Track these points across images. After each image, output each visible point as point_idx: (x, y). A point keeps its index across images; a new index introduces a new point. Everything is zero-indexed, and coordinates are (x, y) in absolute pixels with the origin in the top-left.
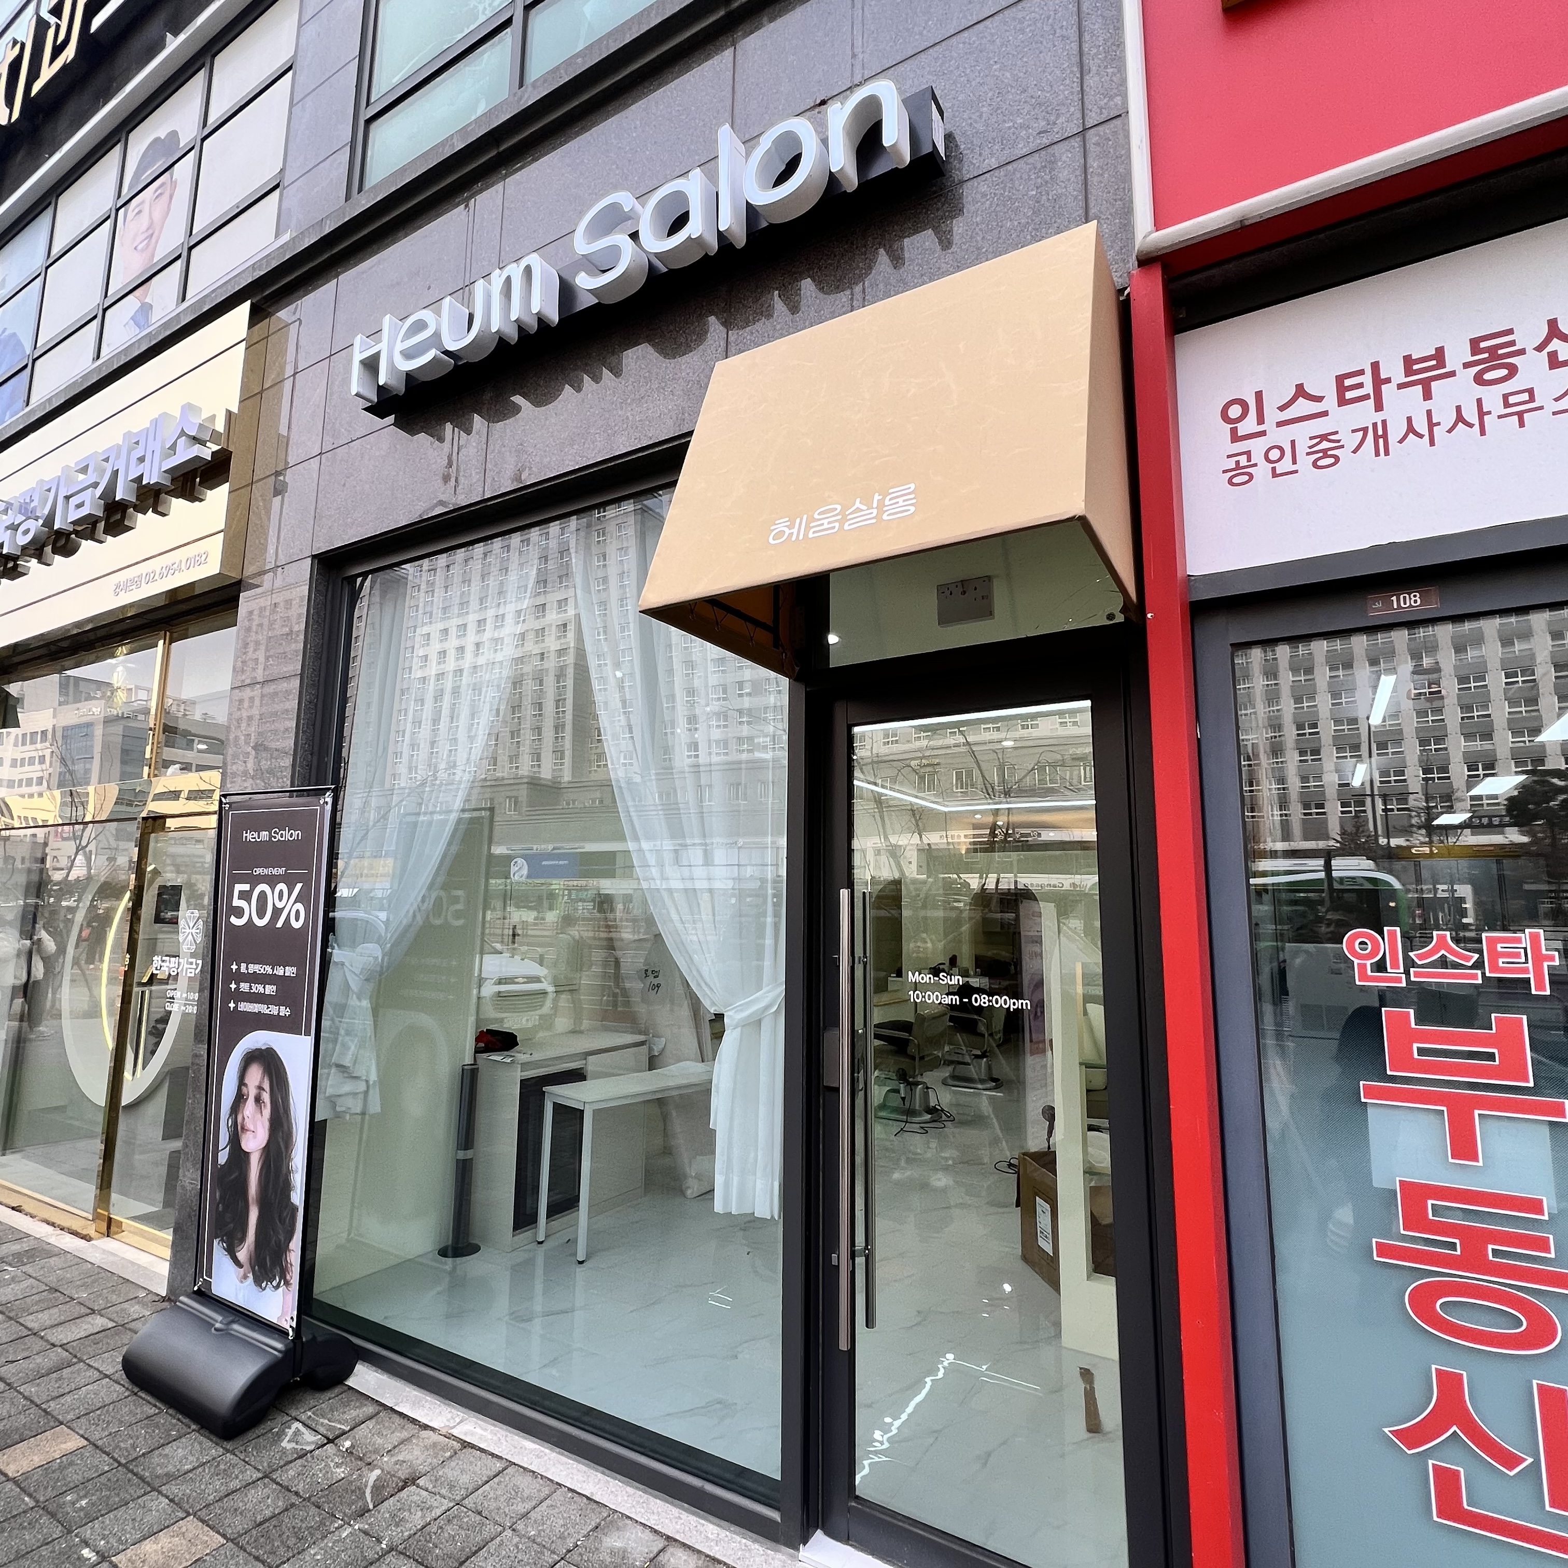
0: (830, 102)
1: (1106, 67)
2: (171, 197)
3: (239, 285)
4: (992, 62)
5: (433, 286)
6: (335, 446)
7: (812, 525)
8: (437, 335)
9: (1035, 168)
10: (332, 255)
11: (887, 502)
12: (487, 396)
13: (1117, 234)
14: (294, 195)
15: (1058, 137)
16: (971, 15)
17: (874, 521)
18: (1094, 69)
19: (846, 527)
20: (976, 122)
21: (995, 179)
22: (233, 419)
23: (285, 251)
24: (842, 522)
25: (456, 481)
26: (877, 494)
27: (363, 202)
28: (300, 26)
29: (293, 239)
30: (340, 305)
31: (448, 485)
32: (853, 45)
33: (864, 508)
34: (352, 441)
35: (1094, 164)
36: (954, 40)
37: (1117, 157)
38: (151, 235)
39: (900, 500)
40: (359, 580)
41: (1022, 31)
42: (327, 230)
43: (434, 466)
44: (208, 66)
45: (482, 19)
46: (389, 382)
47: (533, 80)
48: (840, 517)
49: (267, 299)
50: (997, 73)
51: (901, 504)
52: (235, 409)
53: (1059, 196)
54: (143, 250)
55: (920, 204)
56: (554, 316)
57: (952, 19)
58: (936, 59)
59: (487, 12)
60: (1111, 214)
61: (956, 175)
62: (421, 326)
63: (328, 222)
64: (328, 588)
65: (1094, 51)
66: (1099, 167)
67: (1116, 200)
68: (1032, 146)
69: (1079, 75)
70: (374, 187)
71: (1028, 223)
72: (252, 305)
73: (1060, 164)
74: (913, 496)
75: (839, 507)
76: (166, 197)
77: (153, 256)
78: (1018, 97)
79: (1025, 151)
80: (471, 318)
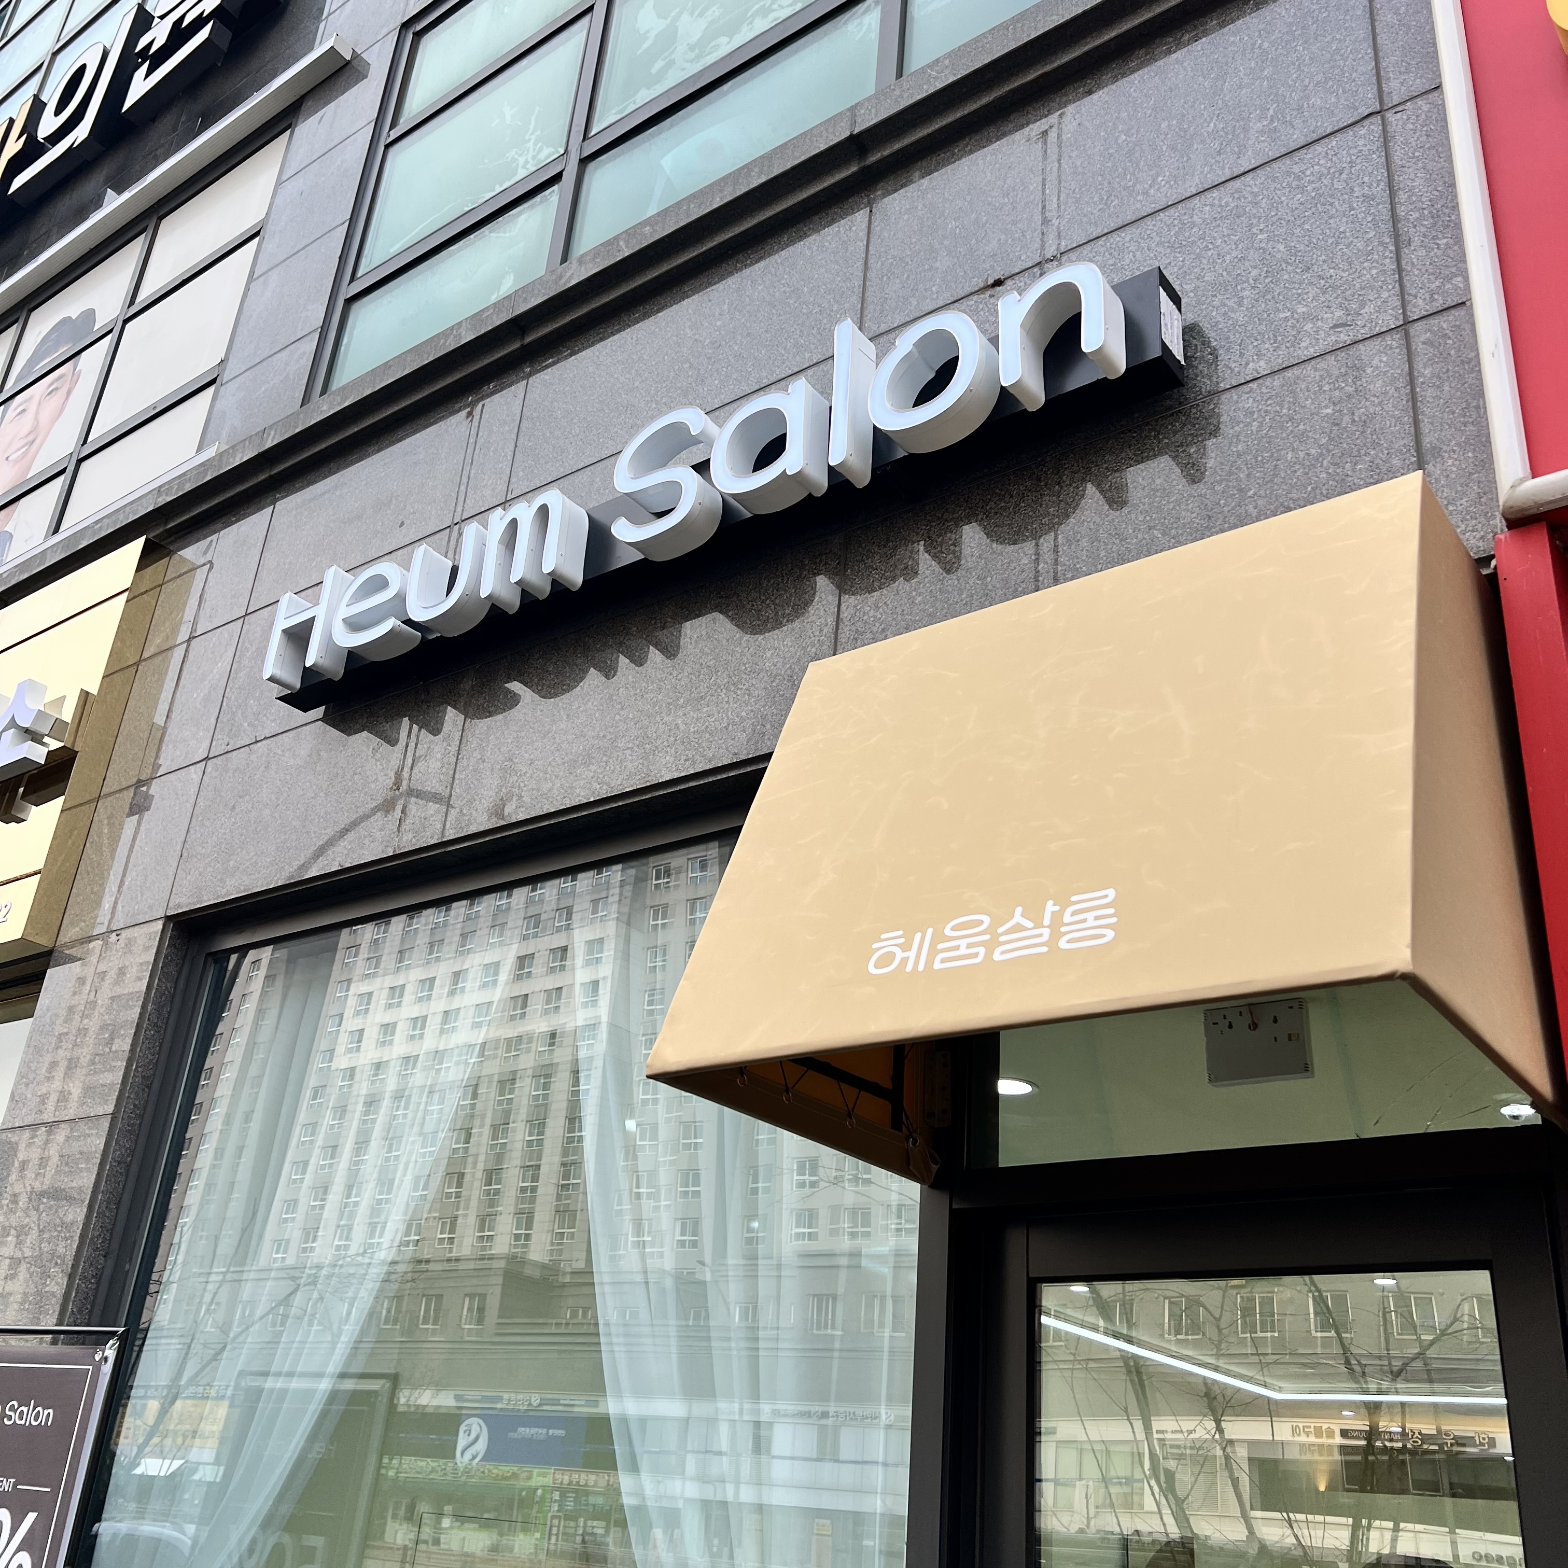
0: (1009, 283)
1: (1435, 238)
2: (69, 393)
3: (134, 515)
4: (1254, 230)
5: (407, 522)
6: (230, 748)
7: (940, 946)
8: (401, 598)
9: (1330, 376)
10: (271, 476)
11: (1067, 918)
12: (467, 685)
13: (1470, 474)
14: (230, 393)
15: (1364, 332)
16: (1223, 168)
17: (1045, 949)
18: (1416, 240)
19: (997, 956)
20: (1233, 311)
21: (1264, 390)
22: (90, 700)
23: (207, 470)
24: (990, 946)
25: (403, 811)
26: (1051, 902)
27: (325, 408)
28: (279, 183)
29: (220, 455)
30: (271, 544)
31: (390, 817)
32: (1044, 207)
33: (1029, 924)
34: (257, 742)
35: (1425, 372)
36: (1196, 201)
37: (1462, 362)
38: (32, 441)
39: (1090, 916)
40: (234, 958)
41: (1302, 189)
42: (269, 444)
43: (373, 786)
44: (150, 231)
45: (521, 174)
46: (321, 661)
47: (581, 253)
48: (987, 937)
49: (170, 533)
50: (1263, 245)
51: (1091, 923)
52: (94, 690)
53: (1371, 417)
54: (16, 461)
55: (1148, 424)
56: (575, 575)
57: (1193, 175)
58: (1170, 226)
59: (529, 166)
60: (1458, 444)
61: (1205, 385)
62: (380, 583)
63: (272, 433)
64: (181, 968)
65: (1416, 215)
66: (1433, 375)
67: (1465, 424)
68: (1321, 347)
69: (1392, 248)
70: (343, 388)
71: (1321, 454)
72: (147, 541)
73: (1369, 370)
74: (1112, 911)
75: (986, 919)
76: (63, 392)
77: (29, 468)
78: (1297, 277)
79: (1311, 352)
80: (454, 571)
